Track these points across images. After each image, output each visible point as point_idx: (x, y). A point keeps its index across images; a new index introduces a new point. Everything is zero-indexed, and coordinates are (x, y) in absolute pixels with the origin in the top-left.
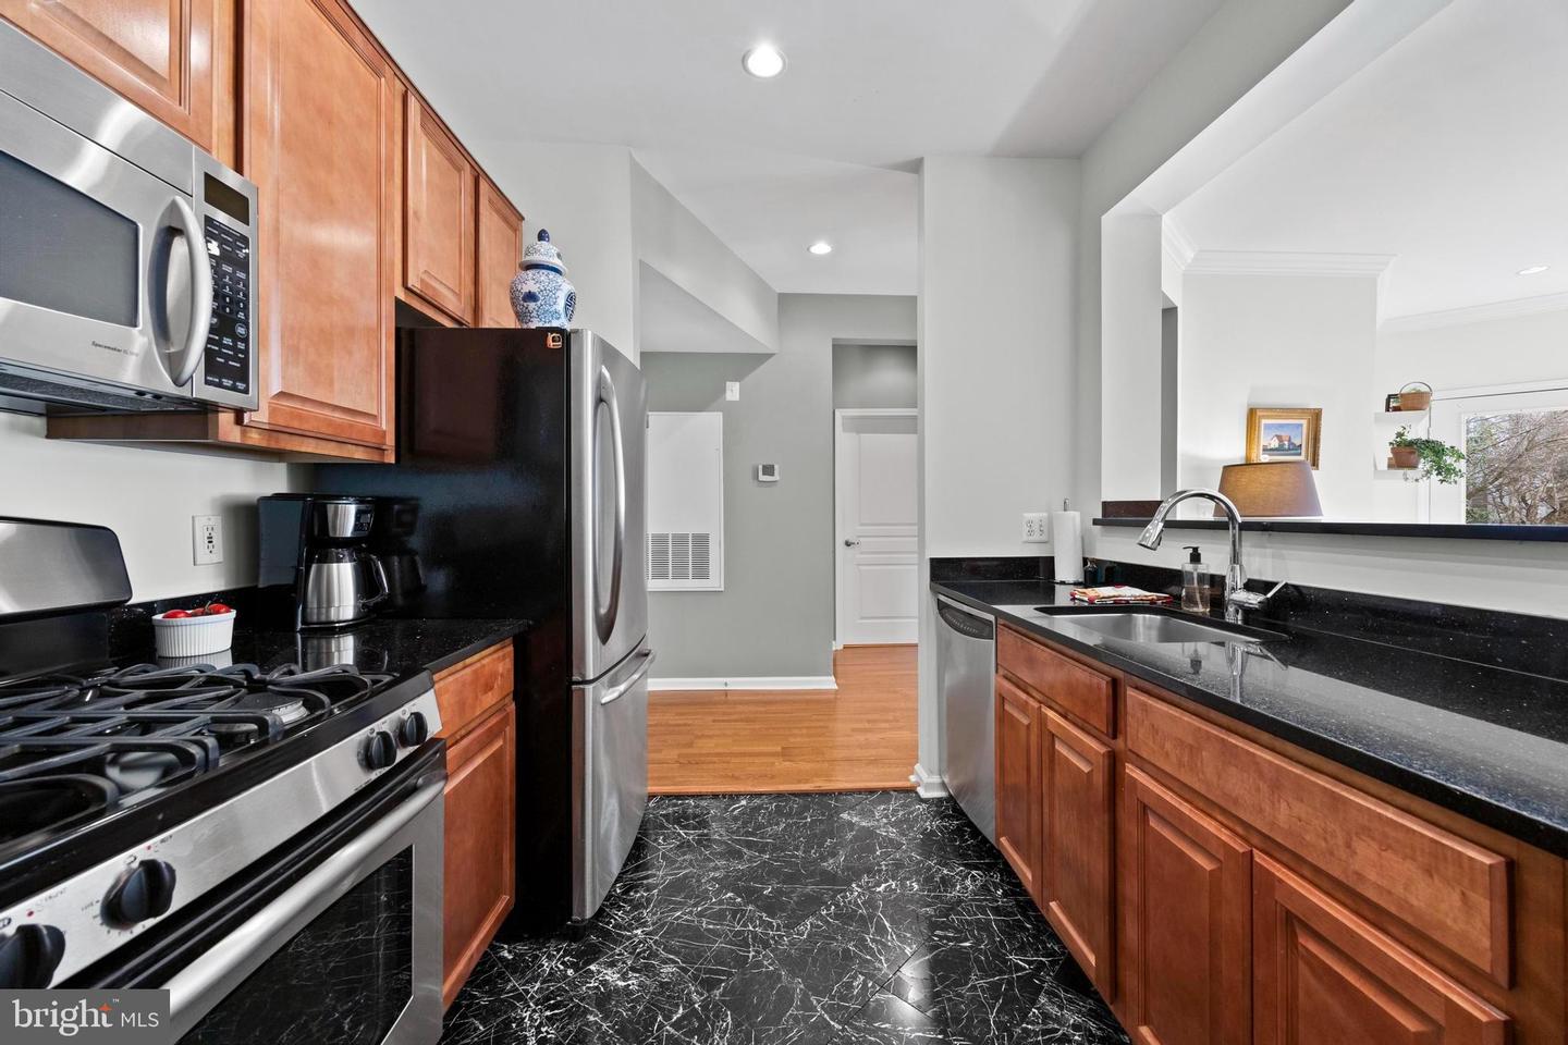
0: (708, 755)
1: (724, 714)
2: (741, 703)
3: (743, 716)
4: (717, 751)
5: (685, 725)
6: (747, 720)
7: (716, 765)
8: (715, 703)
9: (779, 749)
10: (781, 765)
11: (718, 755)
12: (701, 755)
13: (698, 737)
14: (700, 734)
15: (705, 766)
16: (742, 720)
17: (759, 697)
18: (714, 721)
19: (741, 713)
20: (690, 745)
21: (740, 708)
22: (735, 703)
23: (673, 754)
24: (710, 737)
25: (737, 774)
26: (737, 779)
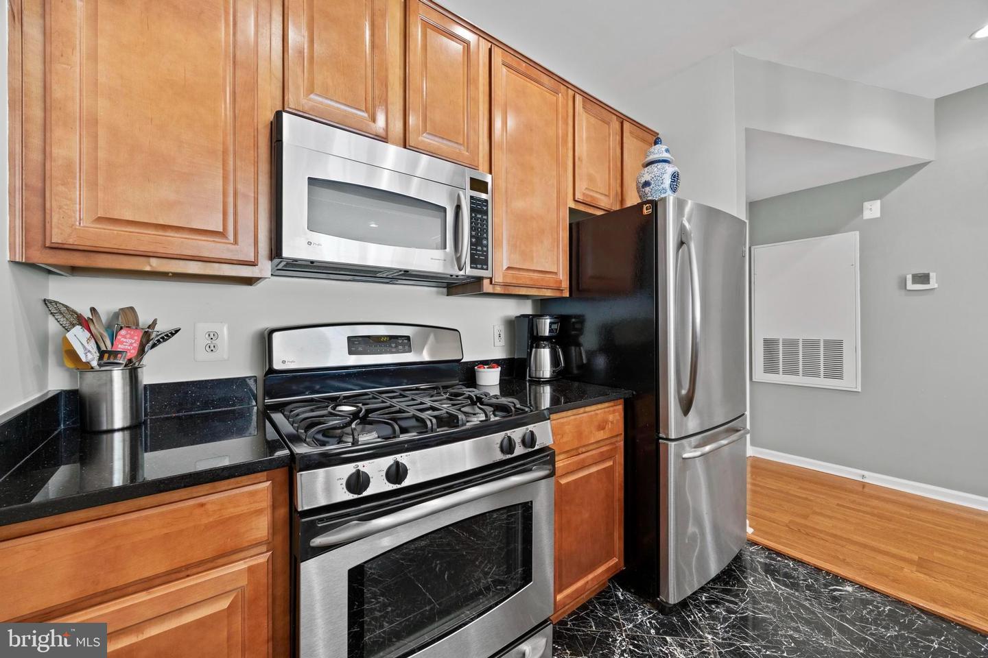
0: (821, 531)
1: (853, 502)
2: (878, 498)
3: (876, 511)
4: (834, 531)
5: (806, 499)
6: (880, 517)
7: (827, 544)
8: (851, 491)
9: (916, 558)
10: (909, 572)
11: (835, 536)
12: (814, 529)
13: (815, 513)
14: (818, 510)
15: (814, 540)
16: (873, 515)
17: (909, 501)
18: (838, 505)
19: (874, 508)
20: (806, 517)
21: (875, 503)
22: (871, 496)
23: (786, 519)
24: (830, 517)
25: (848, 560)
26: (848, 564)
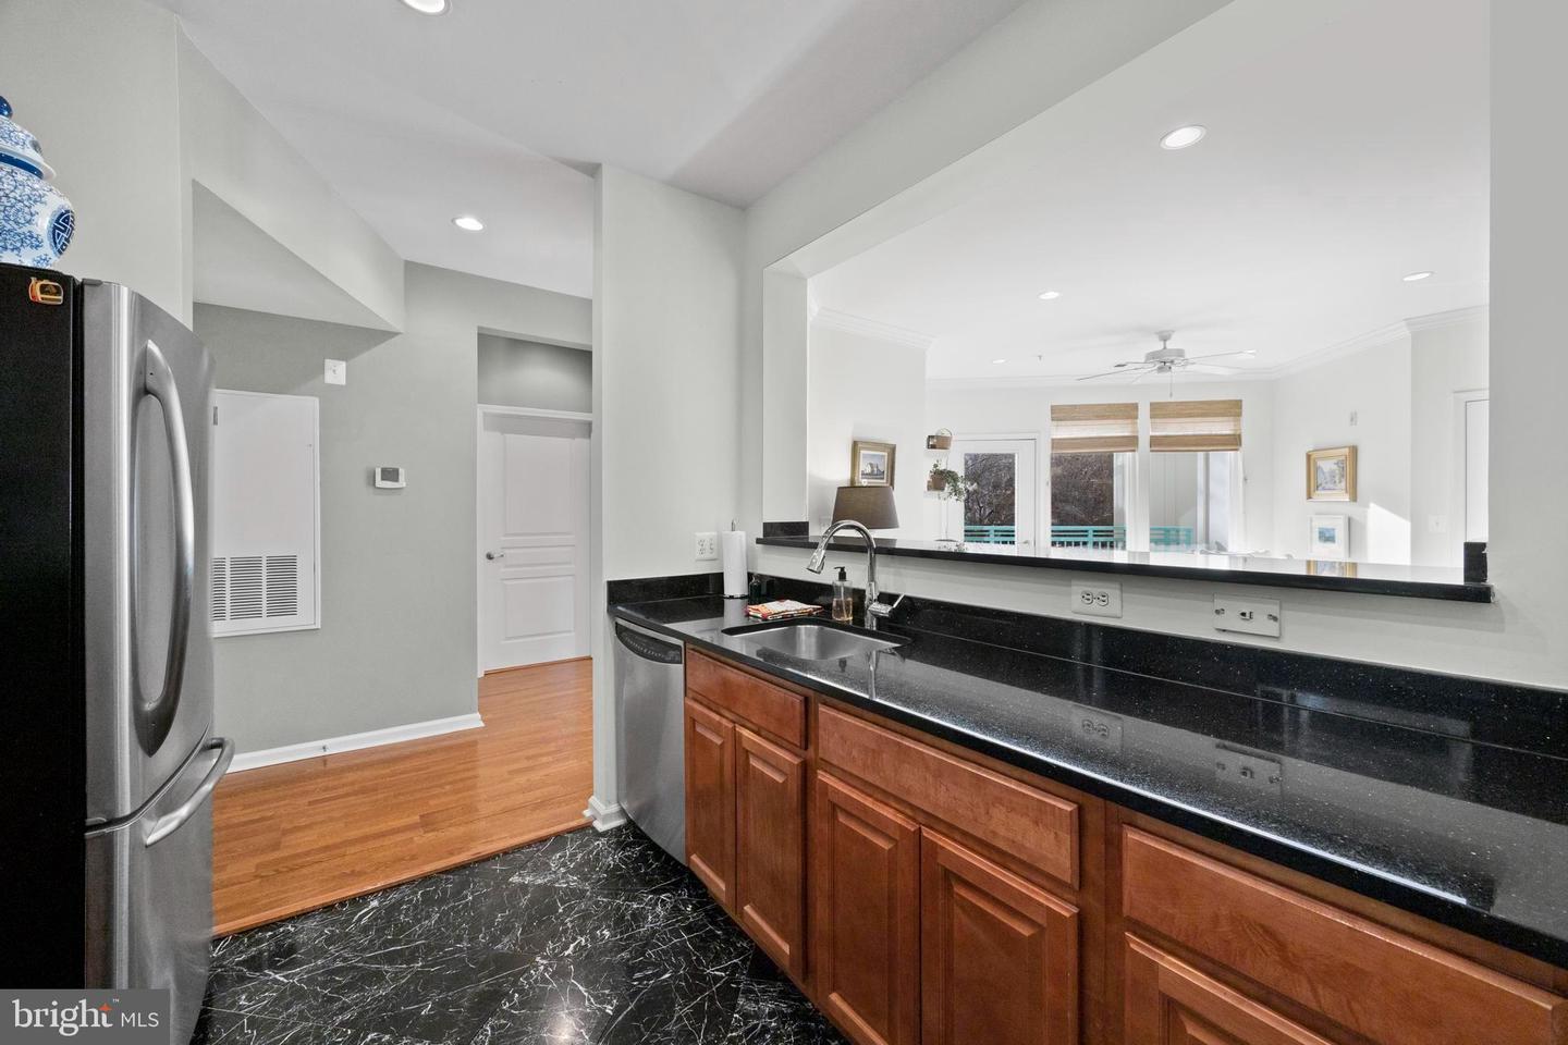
0: (307, 854)
1: (326, 789)
2: (350, 769)
3: (356, 787)
4: (322, 843)
5: (263, 819)
6: (363, 791)
7: (324, 864)
8: (317, 776)
9: (416, 818)
10: (421, 839)
11: (326, 848)
12: (298, 856)
13: (286, 832)
14: (289, 826)
15: (304, 871)
16: (355, 793)
17: (382, 756)
18: (310, 803)
19: (353, 783)
20: (276, 846)
21: (351, 777)
22: (343, 770)
23: (249, 866)
24: (309, 826)
25: (357, 869)
26: (361, 874)
